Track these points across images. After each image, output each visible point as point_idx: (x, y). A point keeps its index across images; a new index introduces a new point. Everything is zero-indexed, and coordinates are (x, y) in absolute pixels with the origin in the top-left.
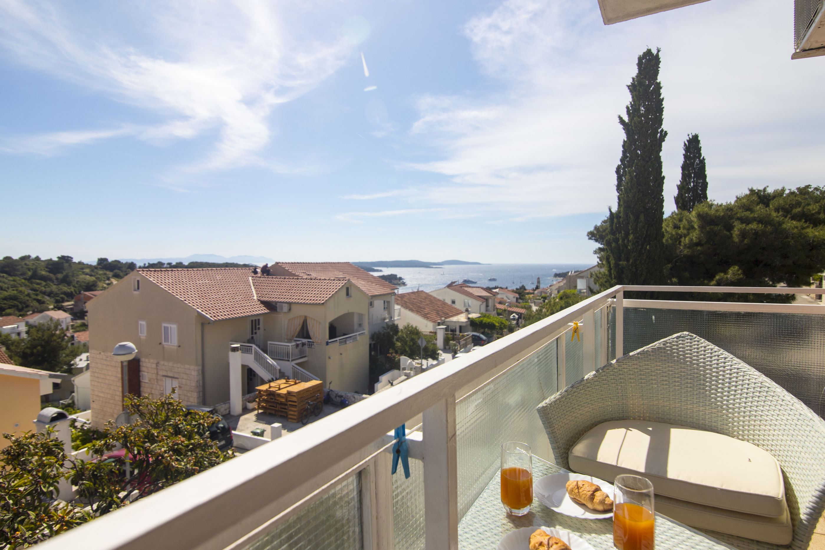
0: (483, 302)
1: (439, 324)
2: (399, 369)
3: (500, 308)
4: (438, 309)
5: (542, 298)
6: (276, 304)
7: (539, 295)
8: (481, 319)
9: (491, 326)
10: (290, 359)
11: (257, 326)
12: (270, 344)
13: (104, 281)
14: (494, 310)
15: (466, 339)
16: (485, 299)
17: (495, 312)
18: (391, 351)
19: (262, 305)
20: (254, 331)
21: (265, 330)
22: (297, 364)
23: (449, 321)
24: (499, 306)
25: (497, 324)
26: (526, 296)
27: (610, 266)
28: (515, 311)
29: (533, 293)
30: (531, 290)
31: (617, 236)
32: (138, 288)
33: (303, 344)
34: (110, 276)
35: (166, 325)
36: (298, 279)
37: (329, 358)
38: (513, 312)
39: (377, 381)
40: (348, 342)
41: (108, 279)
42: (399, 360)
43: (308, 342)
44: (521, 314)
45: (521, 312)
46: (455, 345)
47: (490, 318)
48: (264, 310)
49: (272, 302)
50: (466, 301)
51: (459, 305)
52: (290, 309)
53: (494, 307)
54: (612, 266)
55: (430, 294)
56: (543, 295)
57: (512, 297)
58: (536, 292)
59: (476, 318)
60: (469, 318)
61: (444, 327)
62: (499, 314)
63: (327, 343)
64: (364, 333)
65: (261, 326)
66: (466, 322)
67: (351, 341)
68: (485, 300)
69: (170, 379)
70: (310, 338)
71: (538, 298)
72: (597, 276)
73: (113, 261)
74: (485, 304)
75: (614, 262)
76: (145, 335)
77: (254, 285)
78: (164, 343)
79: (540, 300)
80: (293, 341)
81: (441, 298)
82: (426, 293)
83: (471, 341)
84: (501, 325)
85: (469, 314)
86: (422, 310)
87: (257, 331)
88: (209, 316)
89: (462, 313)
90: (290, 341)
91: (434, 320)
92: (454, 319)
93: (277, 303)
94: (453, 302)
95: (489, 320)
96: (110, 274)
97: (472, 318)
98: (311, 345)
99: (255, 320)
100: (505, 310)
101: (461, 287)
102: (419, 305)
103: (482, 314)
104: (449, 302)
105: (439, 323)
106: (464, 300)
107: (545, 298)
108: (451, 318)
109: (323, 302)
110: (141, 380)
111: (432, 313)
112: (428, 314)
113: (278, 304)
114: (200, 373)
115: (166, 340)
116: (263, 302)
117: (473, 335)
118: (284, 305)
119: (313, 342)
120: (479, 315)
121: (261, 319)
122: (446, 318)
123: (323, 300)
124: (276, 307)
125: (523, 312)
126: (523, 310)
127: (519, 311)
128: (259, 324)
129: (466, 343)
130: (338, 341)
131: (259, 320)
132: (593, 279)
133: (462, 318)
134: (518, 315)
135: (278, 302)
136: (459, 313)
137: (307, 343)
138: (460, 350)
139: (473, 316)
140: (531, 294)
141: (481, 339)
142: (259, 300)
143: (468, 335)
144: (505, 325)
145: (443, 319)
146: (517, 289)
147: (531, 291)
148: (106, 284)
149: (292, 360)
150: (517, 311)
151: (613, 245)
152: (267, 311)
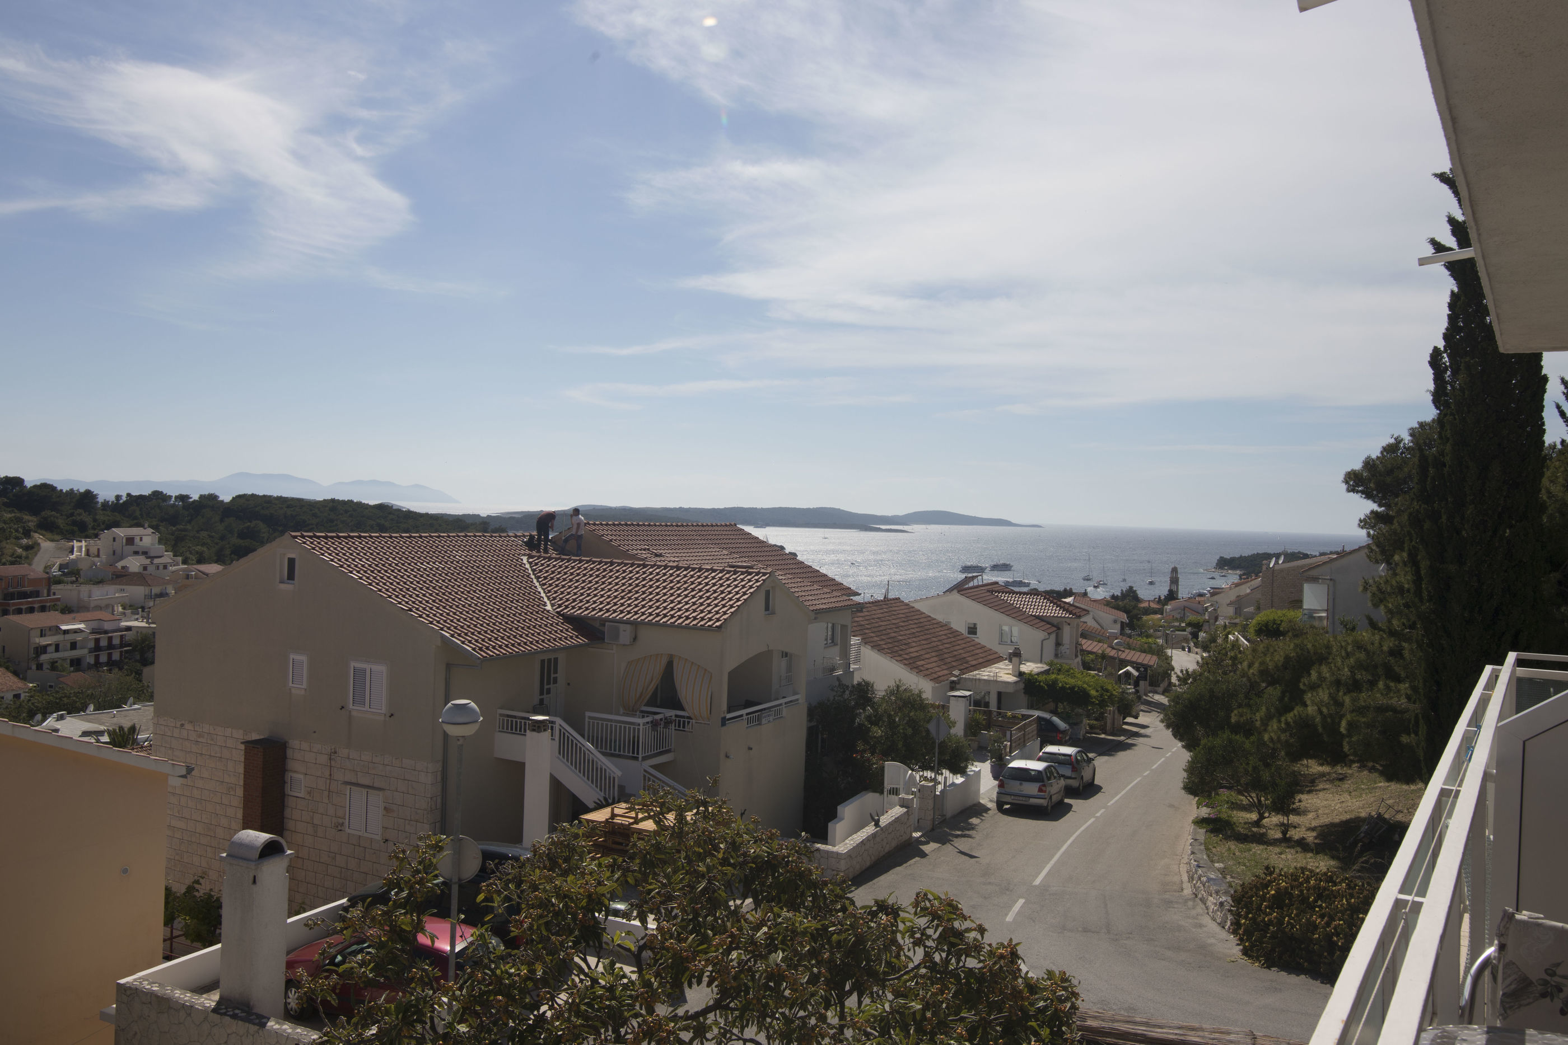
0: (1049, 634)
1: (954, 686)
2: (882, 792)
3: (1089, 649)
4: (941, 647)
5: (1189, 624)
6: (604, 625)
7: (1178, 616)
8: (1053, 676)
9: (1077, 697)
10: (640, 756)
11: (553, 676)
12: (590, 718)
13: (17, 538)
14: (1076, 656)
15: (1024, 725)
16: (1053, 626)
17: (1079, 659)
18: (860, 746)
19: (567, 626)
20: (546, 687)
21: (569, 684)
22: (654, 767)
23: (971, 680)
24: (1088, 645)
25: (1093, 693)
26: (1145, 618)
27: (1417, 572)
28: (1128, 658)
29: (1160, 611)
30: (1153, 601)
31: (1436, 505)
32: (291, 576)
33: (668, 722)
34: (30, 524)
35: (359, 665)
36: (645, 566)
37: (727, 757)
38: (1124, 663)
39: (832, 815)
40: (764, 721)
41: (27, 534)
42: (882, 769)
43: (676, 716)
44: (1146, 667)
45: (1145, 662)
46: (999, 741)
47: (1073, 677)
48: (574, 639)
49: (593, 618)
50: (1006, 628)
51: (985, 638)
52: (635, 639)
53: (1076, 647)
54: (1423, 572)
55: (917, 606)
56: (1191, 617)
57: (1111, 621)
58: (1168, 607)
59: (1038, 674)
60: (1021, 674)
61: (968, 693)
62: (1087, 666)
63: (724, 721)
64: (797, 700)
65: (561, 675)
66: (1016, 683)
67: (771, 718)
68: (1055, 629)
69: (364, 791)
70: (683, 709)
71: (1177, 624)
72: (1380, 590)
73: (35, 486)
74: (1053, 637)
75: (1428, 563)
76: (304, 686)
77: (538, 578)
78: (351, 706)
79: (1185, 631)
80: (638, 713)
81: (940, 617)
82: (907, 605)
83: (1035, 732)
84: (1102, 695)
85: (1020, 663)
86: (903, 647)
87: (552, 686)
88: (470, 649)
89: (999, 659)
90: (631, 711)
91: (935, 676)
92: (985, 674)
93: (604, 621)
94: (973, 630)
95: (1072, 681)
96: (31, 520)
97: (1030, 674)
98: (682, 723)
99: (549, 660)
100: (1104, 656)
101: (992, 592)
102: (893, 635)
103: (1050, 664)
104: (963, 630)
105: (953, 682)
106: (1000, 627)
107: (1197, 627)
108: (977, 672)
109: (718, 624)
110: (288, 791)
111: (927, 656)
112: (918, 658)
113: (607, 624)
114: (439, 778)
115: (359, 699)
116: (569, 619)
117: (1039, 718)
118: (622, 627)
119: (689, 718)
120: (1046, 667)
121: (561, 657)
122: (963, 671)
123: (718, 620)
124: (603, 633)
125: (1151, 663)
126: (1149, 656)
127: (1140, 661)
128: (556, 672)
129: (1024, 735)
130: (745, 717)
131: (556, 659)
132: (1369, 594)
133: (1003, 673)
134: (1137, 670)
135: (607, 620)
136: (992, 659)
137: (674, 718)
138: (1011, 752)
139: (1029, 667)
140: (1155, 612)
141: (1054, 727)
142: (558, 613)
143: (1025, 717)
144: (1112, 695)
145: (956, 672)
146: (1113, 597)
147: (1154, 605)
148: (21, 547)
149: (644, 759)
150: (1134, 659)
151: (1427, 525)
152: (582, 640)
